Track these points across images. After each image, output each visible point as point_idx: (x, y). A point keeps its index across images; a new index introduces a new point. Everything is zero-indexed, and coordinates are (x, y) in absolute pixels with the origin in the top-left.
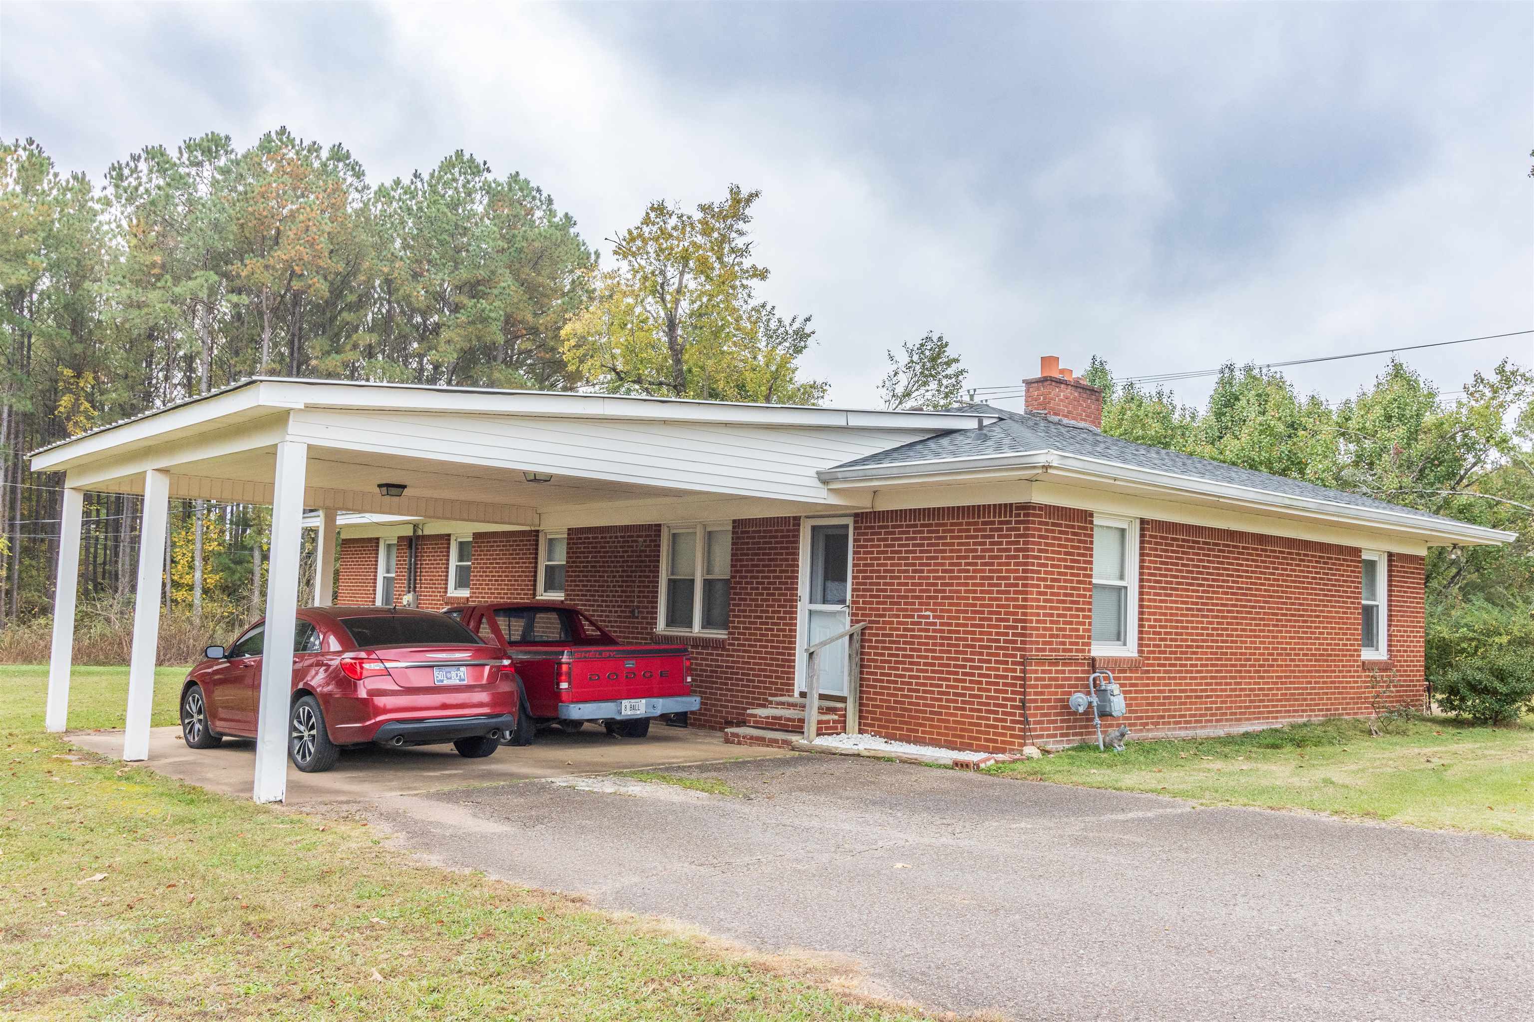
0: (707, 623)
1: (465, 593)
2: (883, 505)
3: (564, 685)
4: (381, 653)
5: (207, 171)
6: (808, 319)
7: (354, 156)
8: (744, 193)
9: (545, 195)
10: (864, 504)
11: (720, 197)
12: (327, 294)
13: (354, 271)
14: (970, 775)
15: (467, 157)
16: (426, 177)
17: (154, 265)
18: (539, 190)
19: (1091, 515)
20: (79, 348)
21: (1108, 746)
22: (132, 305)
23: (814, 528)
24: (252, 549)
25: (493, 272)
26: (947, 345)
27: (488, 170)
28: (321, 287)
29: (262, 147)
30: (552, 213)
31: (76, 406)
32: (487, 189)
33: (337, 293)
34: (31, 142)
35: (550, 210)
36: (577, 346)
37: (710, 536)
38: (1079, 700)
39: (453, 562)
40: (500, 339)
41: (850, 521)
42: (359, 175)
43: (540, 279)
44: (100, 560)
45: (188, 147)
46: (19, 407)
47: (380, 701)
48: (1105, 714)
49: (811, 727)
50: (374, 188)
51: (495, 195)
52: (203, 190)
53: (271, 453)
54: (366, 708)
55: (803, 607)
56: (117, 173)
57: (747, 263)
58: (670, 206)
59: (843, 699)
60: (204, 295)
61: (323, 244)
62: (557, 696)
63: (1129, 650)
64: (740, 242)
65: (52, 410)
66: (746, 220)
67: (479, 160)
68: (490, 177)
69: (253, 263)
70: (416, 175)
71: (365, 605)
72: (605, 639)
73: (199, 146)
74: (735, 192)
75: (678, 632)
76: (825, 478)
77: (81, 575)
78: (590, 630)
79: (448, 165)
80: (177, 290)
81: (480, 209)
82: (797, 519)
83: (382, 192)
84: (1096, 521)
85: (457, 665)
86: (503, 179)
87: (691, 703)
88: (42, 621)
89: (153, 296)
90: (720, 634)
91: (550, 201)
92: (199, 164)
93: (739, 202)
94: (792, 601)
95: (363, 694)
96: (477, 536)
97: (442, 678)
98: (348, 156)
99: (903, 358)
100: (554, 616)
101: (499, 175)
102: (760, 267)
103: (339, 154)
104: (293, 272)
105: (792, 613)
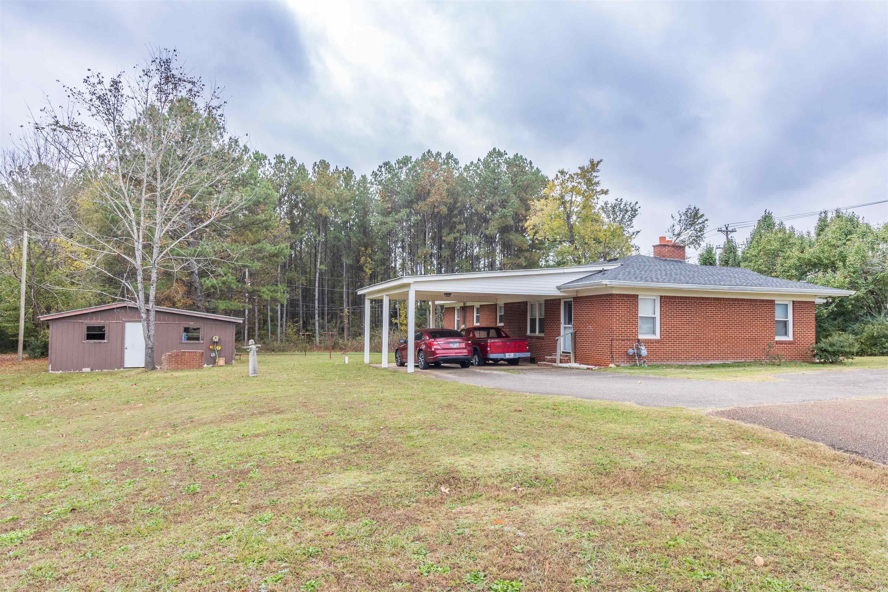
0: (540, 332)
1: (478, 324)
2: (580, 295)
3: (489, 349)
4: (437, 340)
5: (404, 170)
6: (637, 203)
7: (455, 157)
8: (595, 162)
9: (528, 161)
10: (574, 295)
11: (586, 164)
12: (447, 212)
13: (455, 203)
14: (590, 371)
15: (497, 150)
16: (482, 160)
17: (388, 208)
18: (526, 159)
19: (638, 296)
20: (365, 240)
21: (640, 365)
22: (382, 223)
23: (565, 302)
24: (426, 310)
25: (509, 196)
26: (698, 210)
27: (506, 154)
28: (444, 210)
29: (422, 159)
30: (532, 168)
31: (366, 260)
32: (506, 162)
33: (451, 210)
34: (347, 168)
35: (531, 167)
36: (533, 229)
37: (540, 304)
38: (631, 351)
39: (475, 315)
40: (512, 223)
41: (572, 299)
42: (457, 163)
43: (527, 196)
44: (377, 316)
45: (398, 162)
46: (348, 262)
47: (437, 352)
48: (640, 356)
49: (558, 361)
50: (463, 167)
51: (509, 163)
52: (403, 177)
53: (407, 293)
54: (434, 353)
55: (562, 326)
56: (375, 174)
57: (599, 189)
58: (566, 170)
59: (570, 353)
60: (405, 218)
61: (445, 193)
62: (487, 352)
63: (657, 337)
64: (596, 180)
65: (359, 261)
66: (598, 171)
67: (502, 151)
68: (507, 156)
69: (421, 203)
70: (479, 160)
71: (451, 328)
72: (507, 336)
73: (401, 162)
74: (592, 162)
75: (533, 334)
76: (559, 288)
77: (371, 321)
78: (504, 335)
79: (490, 154)
80: (397, 217)
81: (505, 169)
82: (560, 299)
83: (467, 169)
84: (639, 297)
85: (456, 343)
86: (512, 157)
87: (528, 355)
88: (360, 338)
89: (389, 219)
90: (542, 335)
91: (531, 163)
92: (401, 168)
93: (594, 165)
94: (559, 324)
95: (433, 350)
96: (481, 306)
97: (452, 346)
98: (452, 156)
99: (678, 218)
100: (494, 330)
101: (511, 155)
102: (605, 190)
103: (449, 156)
104: (435, 206)
105: (559, 328)
